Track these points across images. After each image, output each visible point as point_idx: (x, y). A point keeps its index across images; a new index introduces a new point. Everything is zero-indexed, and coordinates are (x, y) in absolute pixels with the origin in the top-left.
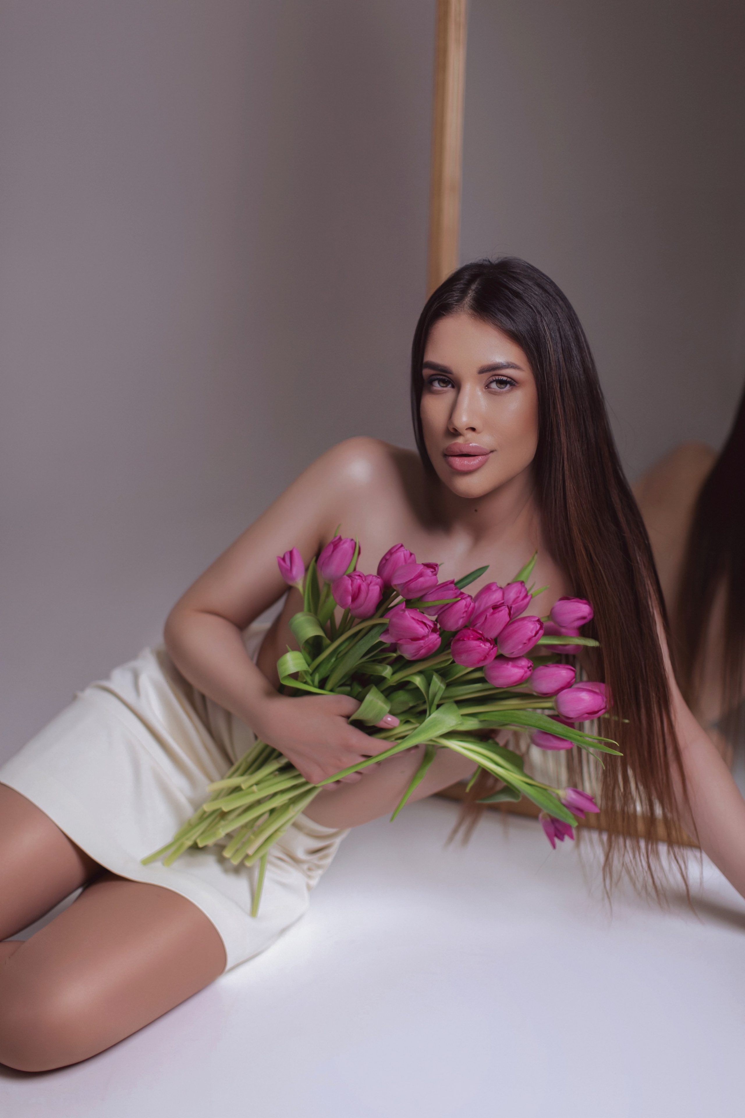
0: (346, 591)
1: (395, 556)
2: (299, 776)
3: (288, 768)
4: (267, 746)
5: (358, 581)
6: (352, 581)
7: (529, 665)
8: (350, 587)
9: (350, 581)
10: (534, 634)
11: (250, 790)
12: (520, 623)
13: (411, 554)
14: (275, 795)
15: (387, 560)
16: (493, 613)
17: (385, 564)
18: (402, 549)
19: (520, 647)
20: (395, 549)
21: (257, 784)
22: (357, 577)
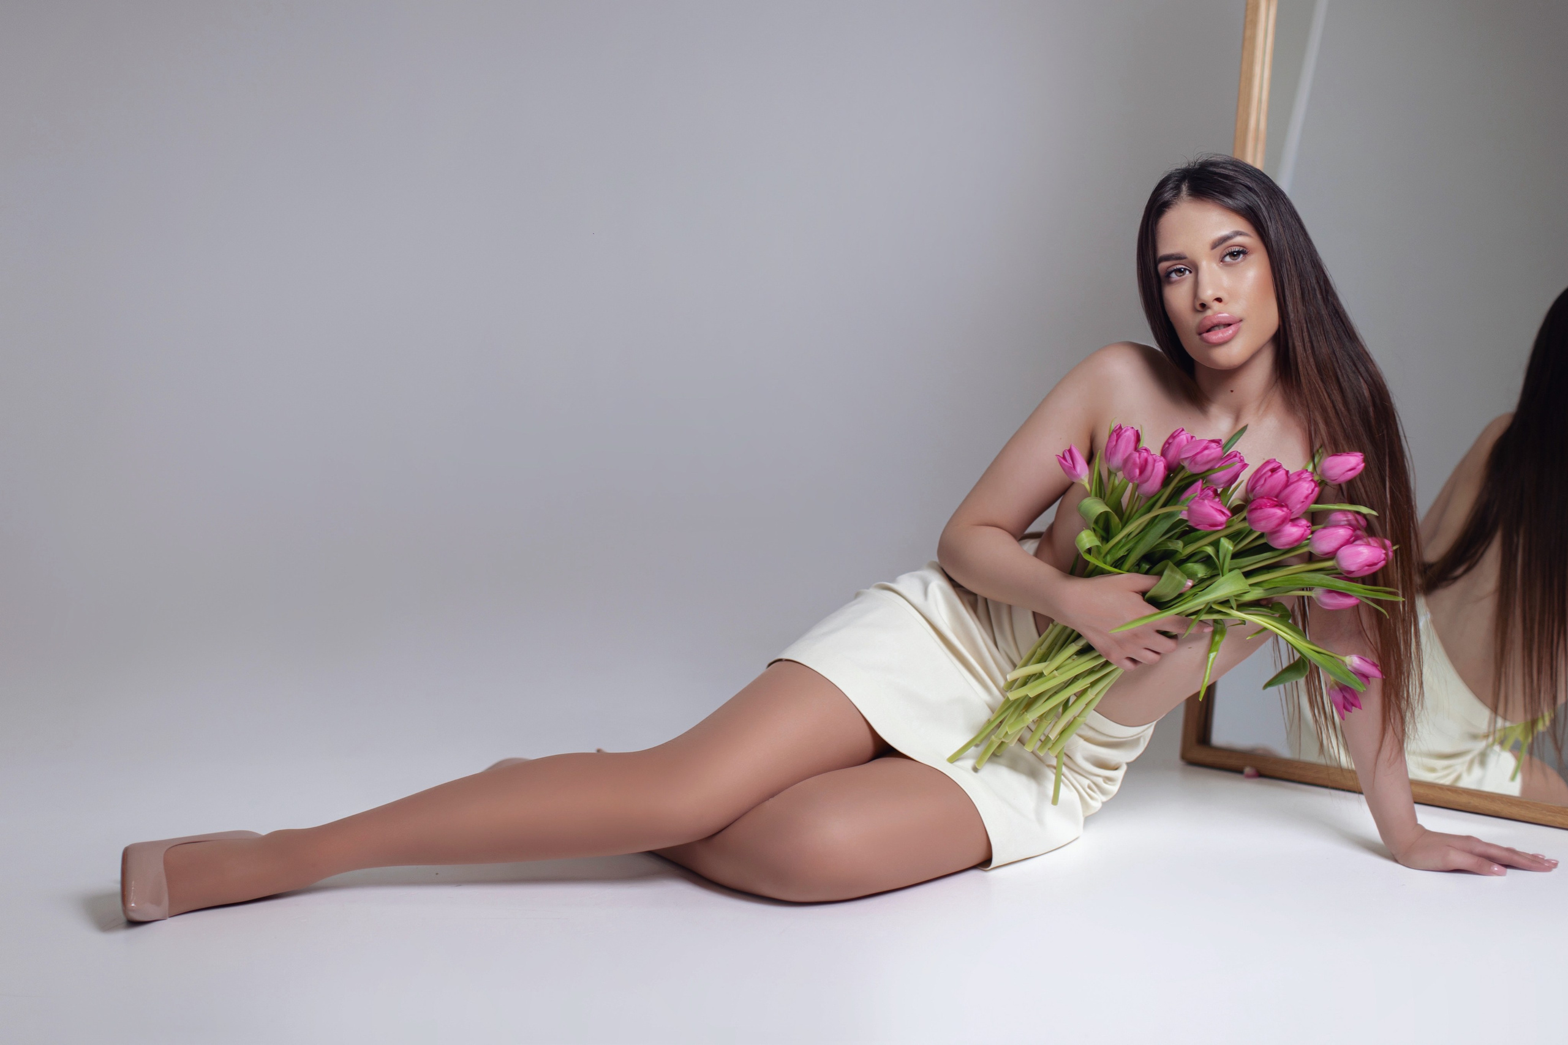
0: (1134, 464)
1: (1177, 440)
2: (1100, 656)
3: (1087, 649)
4: (1065, 628)
5: (1145, 454)
6: (1140, 454)
7: (1308, 525)
8: (1138, 460)
9: (1137, 454)
10: (1310, 491)
11: (1051, 675)
12: (1295, 485)
13: (1192, 437)
14: (1076, 678)
15: (1170, 444)
16: (1271, 476)
17: (1168, 448)
18: (1183, 432)
19: (1299, 506)
20: (1177, 434)
21: (1057, 669)
22: (1144, 451)
